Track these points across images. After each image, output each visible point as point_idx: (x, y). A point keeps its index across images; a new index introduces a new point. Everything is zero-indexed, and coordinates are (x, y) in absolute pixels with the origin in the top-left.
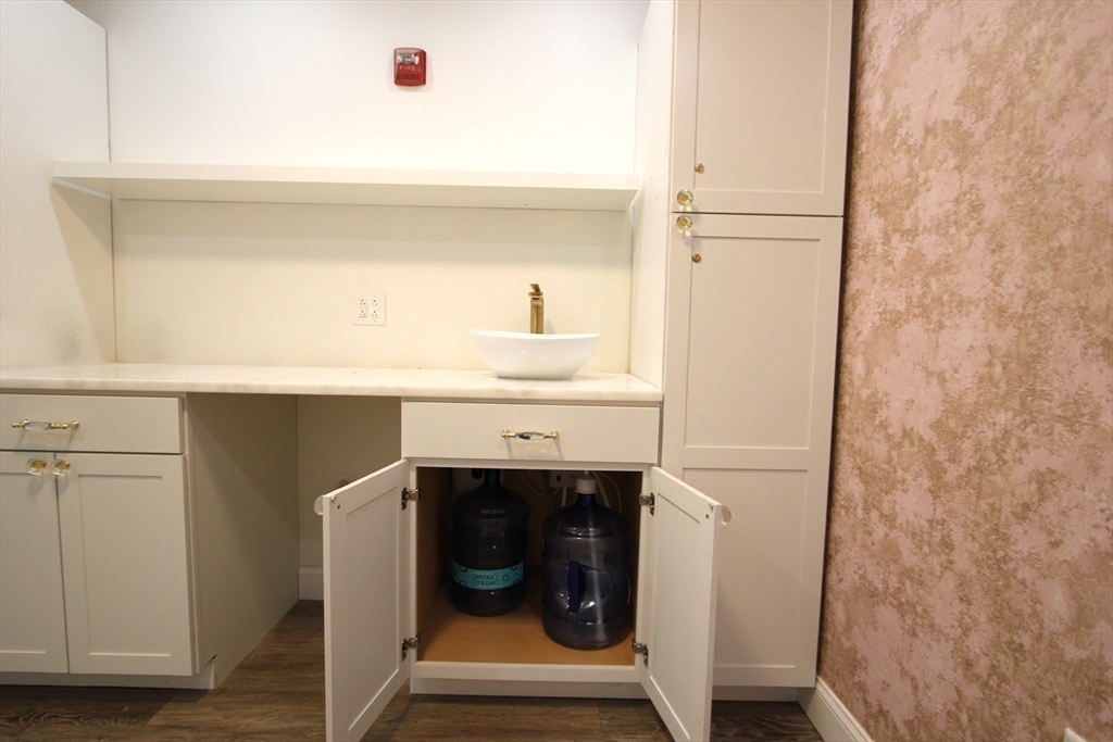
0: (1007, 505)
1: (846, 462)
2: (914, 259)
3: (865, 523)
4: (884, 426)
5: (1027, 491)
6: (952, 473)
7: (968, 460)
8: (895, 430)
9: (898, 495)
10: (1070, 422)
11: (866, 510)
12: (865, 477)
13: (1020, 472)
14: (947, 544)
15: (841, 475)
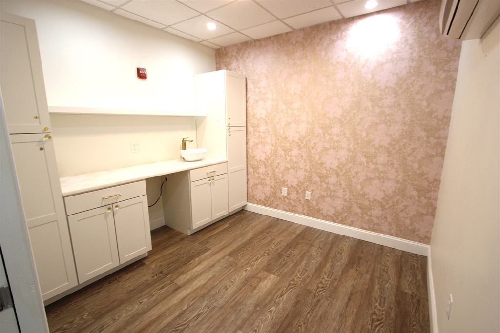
0: (275, 167)
1: (249, 166)
2: (260, 136)
3: (254, 175)
4: (256, 160)
5: (277, 165)
6: (268, 165)
7: (270, 163)
8: (258, 160)
9: (260, 169)
10: (280, 157)
11: (254, 173)
12: (253, 168)
13: (276, 163)
14: (268, 174)
15: (248, 168)
